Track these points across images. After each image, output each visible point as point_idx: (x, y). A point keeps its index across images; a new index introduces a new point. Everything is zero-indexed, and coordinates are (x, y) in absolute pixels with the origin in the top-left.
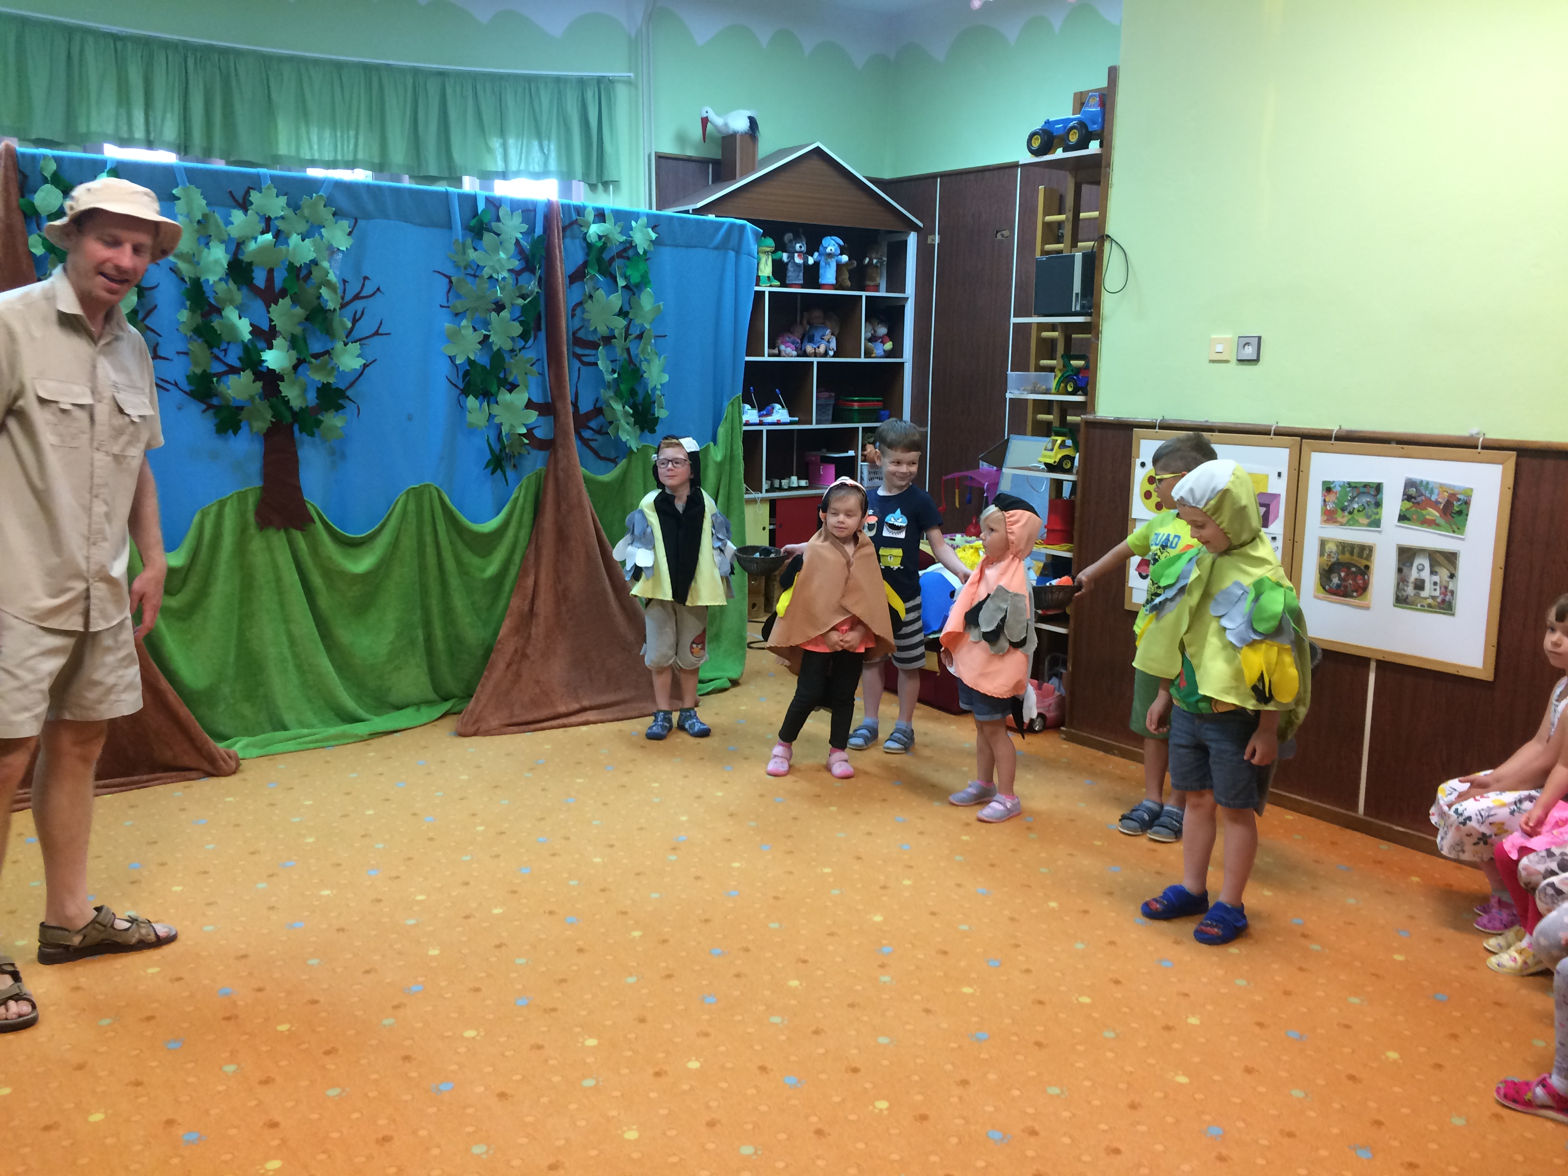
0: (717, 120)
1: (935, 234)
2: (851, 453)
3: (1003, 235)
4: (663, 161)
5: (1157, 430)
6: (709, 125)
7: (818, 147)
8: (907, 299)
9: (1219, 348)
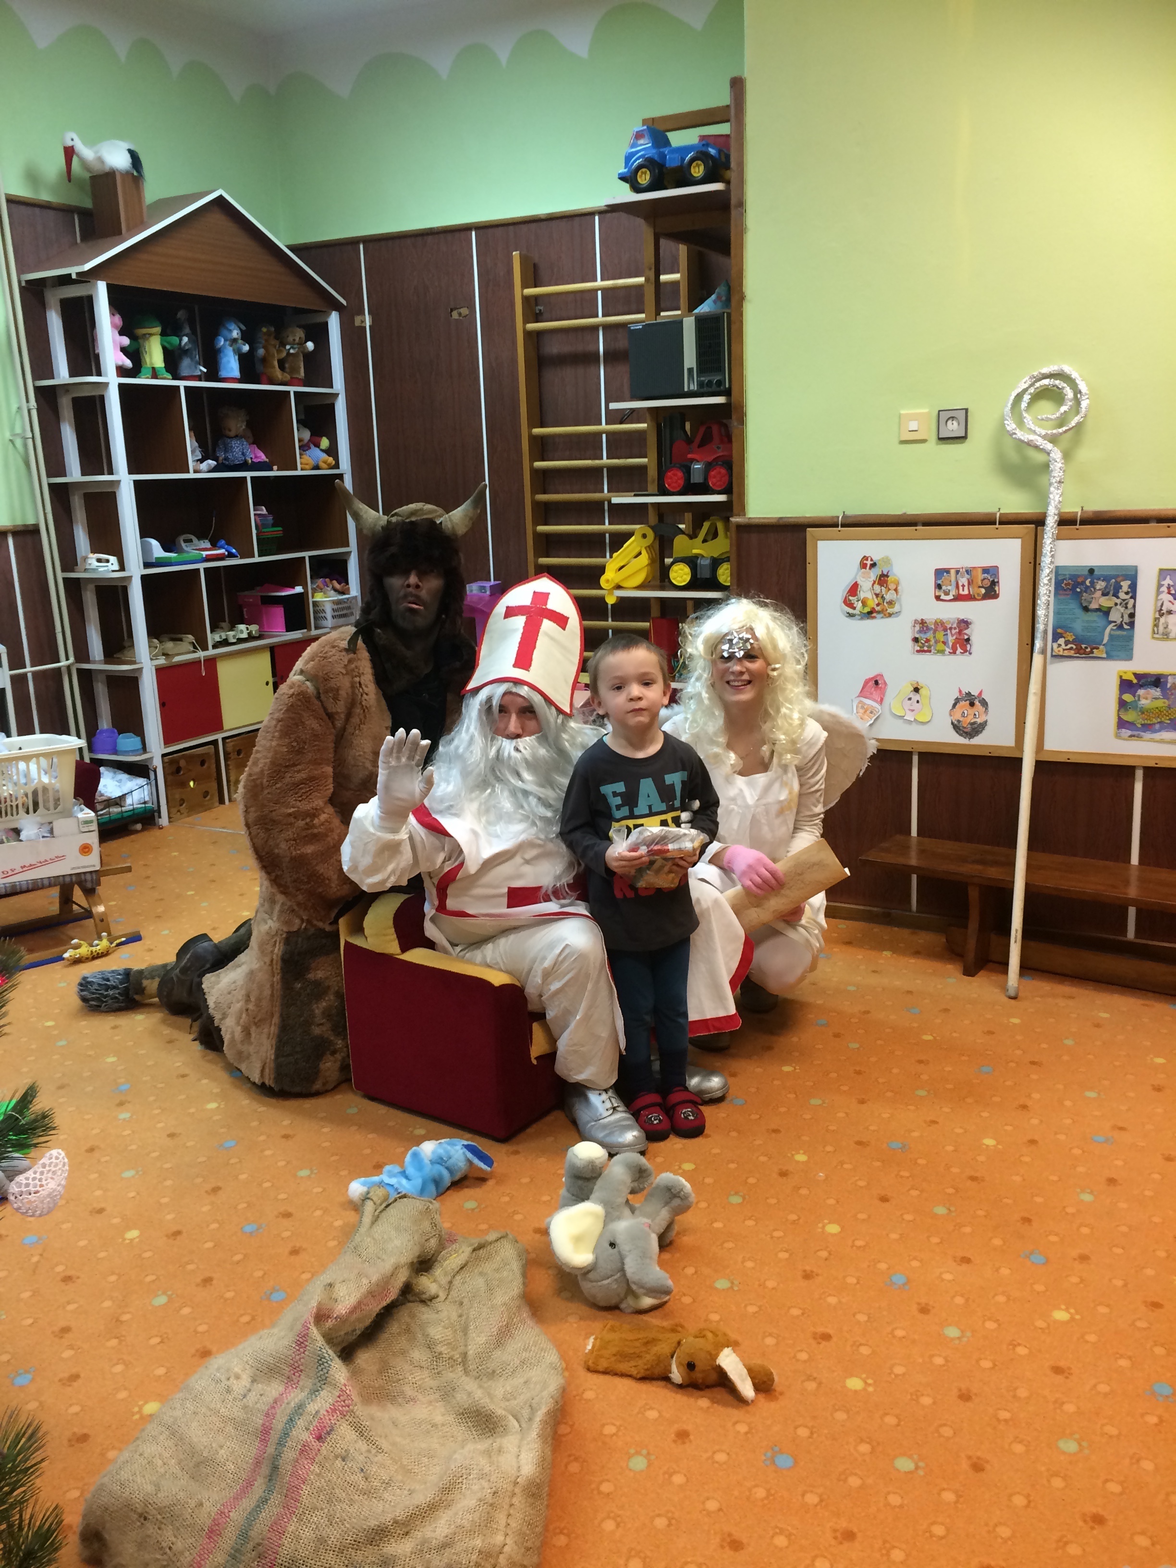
0: (86, 152)
1: (364, 314)
2: (299, 589)
3: (460, 314)
4: (13, 206)
5: (840, 528)
6: (75, 159)
7: (221, 197)
8: (337, 395)
9: (913, 425)
